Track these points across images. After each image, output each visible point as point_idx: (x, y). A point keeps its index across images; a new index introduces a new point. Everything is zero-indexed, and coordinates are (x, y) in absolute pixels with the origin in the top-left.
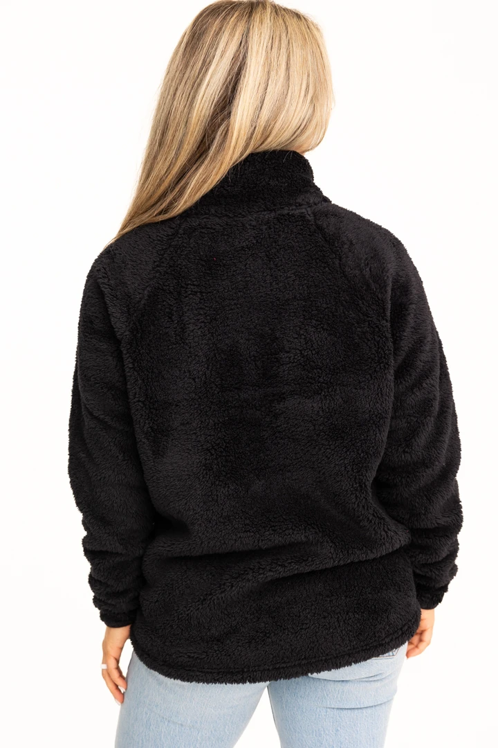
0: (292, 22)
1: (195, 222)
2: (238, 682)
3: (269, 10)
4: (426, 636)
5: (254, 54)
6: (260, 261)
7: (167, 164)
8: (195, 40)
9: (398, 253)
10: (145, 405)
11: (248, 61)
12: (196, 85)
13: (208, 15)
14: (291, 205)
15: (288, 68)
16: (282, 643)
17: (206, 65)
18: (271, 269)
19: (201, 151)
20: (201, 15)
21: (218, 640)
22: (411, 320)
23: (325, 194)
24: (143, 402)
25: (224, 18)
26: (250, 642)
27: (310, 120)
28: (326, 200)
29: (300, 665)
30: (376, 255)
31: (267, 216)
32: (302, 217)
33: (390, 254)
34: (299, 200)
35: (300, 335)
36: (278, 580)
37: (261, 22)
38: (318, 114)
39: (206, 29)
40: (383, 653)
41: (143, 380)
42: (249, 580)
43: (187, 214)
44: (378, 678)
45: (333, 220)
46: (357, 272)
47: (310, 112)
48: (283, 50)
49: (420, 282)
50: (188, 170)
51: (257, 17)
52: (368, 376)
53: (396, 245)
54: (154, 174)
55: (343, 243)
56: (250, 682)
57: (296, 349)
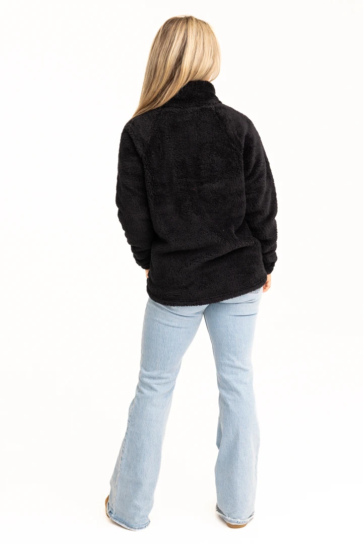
0: (203, 25)
1: (167, 110)
2: (194, 305)
3: (194, 20)
4: (268, 284)
5: (190, 37)
6: (193, 127)
7: (157, 85)
8: (165, 34)
9: (249, 125)
10: (151, 184)
11: (188, 41)
12: (168, 52)
13: (170, 23)
14: (206, 104)
15: (204, 44)
16: (212, 287)
17: (171, 43)
18: (198, 130)
19: (171, 79)
20: (166, 23)
21: (186, 288)
22: (255, 154)
23: (220, 100)
24: (150, 183)
25: (177, 24)
26: (199, 288)
27: (212, 65)
28: (220, 102)
29: (220, 297)
30: (239, 126)
31: (196, 108)
32: (211, 109)
33: (246, 126)
34: (209, 102)
35: (209, 158)
36: (210, 261)
37: (192, 25)
38: (215, 63)
39: (170, 28)
40: (254, 290)
41: (151, 174)
42: (197, 262)
43: (164, 106)
44: (253, 301)
45: (223, 110)
46: (232, 133)
47: (212, 62)
48: (202, 36)
49: (259, 138)
50: (166, 87)
51: (190, 23)
52: (235, 176)
53: (249, 122)
54: (152, 90)
55: (227, 120)
56: (199, 305)
57: (208, 163)
